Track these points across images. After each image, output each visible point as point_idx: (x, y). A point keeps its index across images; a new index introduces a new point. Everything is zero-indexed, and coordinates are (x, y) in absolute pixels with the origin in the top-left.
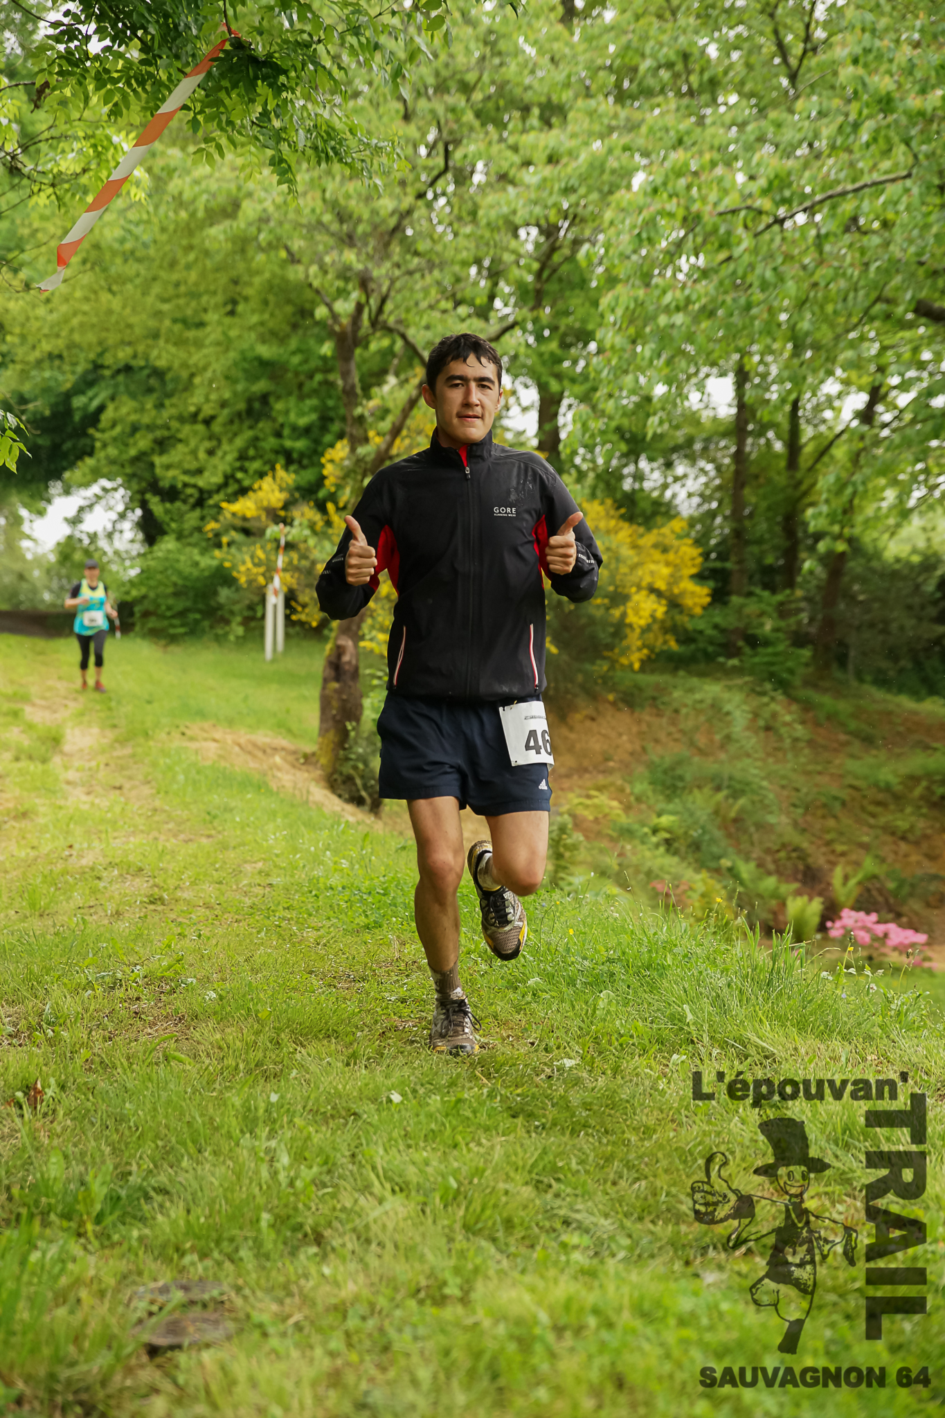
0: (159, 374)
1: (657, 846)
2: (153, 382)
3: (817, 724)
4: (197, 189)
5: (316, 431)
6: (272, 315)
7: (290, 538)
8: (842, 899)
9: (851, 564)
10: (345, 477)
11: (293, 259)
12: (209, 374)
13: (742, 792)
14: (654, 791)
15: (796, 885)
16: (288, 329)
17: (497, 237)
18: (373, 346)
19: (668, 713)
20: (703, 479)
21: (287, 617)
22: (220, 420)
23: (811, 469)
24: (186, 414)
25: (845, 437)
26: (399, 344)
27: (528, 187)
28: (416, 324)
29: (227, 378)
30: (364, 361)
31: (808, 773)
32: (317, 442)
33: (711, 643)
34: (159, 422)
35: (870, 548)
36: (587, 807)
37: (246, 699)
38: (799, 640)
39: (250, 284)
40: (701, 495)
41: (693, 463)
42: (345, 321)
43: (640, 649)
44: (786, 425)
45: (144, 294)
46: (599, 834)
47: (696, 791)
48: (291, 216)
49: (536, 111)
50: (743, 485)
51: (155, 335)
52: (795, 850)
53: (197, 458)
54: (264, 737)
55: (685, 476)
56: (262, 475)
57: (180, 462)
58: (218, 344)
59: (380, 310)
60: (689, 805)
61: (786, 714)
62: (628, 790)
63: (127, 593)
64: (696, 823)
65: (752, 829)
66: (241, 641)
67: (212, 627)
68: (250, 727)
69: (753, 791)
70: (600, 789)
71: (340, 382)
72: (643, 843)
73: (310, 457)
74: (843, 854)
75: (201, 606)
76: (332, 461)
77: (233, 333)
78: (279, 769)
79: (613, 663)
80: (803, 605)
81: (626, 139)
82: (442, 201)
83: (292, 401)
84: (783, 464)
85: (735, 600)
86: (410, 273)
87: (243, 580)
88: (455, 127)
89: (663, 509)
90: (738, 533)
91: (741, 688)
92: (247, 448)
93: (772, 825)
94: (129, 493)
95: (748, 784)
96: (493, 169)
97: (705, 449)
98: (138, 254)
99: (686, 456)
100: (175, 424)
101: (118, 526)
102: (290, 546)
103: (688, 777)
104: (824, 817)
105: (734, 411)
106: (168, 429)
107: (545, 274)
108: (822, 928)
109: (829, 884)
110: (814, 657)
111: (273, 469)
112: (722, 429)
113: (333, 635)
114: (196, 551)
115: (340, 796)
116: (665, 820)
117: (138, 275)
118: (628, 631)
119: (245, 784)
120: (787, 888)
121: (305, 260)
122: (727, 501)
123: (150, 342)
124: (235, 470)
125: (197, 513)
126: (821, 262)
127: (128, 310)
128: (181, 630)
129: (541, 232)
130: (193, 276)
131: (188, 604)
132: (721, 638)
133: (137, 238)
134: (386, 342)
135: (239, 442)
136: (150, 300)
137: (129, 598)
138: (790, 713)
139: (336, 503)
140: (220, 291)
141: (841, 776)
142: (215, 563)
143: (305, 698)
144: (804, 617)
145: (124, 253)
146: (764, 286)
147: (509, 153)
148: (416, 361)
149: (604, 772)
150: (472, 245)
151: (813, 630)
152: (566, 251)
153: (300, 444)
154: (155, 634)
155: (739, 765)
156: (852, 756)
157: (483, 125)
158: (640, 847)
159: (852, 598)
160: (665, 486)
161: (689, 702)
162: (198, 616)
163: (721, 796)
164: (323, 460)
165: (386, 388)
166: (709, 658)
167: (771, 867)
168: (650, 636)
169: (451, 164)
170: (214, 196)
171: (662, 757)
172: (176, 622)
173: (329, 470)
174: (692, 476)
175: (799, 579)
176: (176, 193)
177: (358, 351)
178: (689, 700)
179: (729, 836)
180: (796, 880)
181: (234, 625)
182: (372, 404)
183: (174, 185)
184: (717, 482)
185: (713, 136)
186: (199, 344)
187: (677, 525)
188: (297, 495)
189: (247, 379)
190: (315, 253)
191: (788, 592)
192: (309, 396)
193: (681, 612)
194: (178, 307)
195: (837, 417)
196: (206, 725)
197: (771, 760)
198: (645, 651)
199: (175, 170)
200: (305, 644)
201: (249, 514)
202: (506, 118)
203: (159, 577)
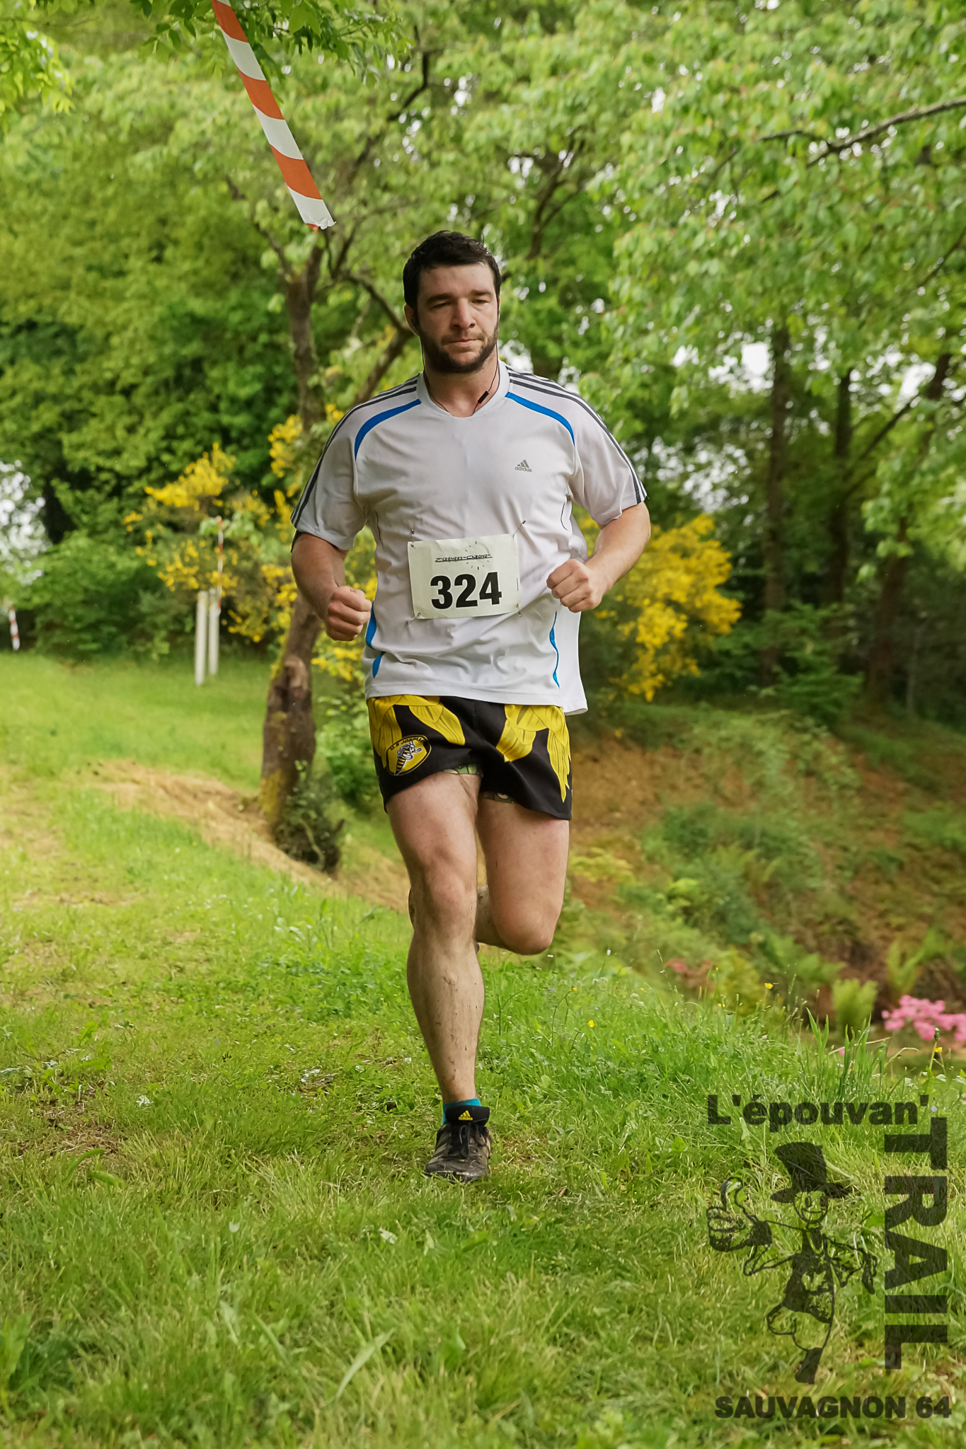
0: (69, 333)
1: (673, 916)
2: (61, 342)
3: (869, 768)
4: (120, 106)
5: (259, 406)
6: (208, 262)
7: (228, 534)
8: (899, 983)
9: (912, 573)
10: (298, 460)
11: (236, 194)
12: (129, 334)
13: (778, 851)
14: (670, 849)
15: (842, 965)
16: (227, 279)
17: (487, 170)
18: (333, 300)
19: (688, 753)
20: (731, 468)
21: (223, 631)
22: (143, 390)
23: (864, 457)
24: (101, 382)
25: (906, 418)
26: (364, 298)
27: (526, 105)
28: (384, 274)
29: (152, 338)
30: (320, 319)
31: (858, 828)
32: (260, 417)
33: (741, 667)
34: (69, 391)
35: (936, 555)
36: (587, 867)
37: (172, 731)
38: (848, 665)
39: (183, 225)
40: (729, 488)
41: (719, 447)
42: (299, 269)
43: (653, 675)
44: (834, 405)
45: (51, 236)
46: (602, 901)
47: (720, 848)
48: (235, 141)
49: (534, 15)
50: (780, 478)
51: (65, 286)
52: (840, 923)
53: (114, 437)
54: (194, 779)
55: (709, 464)
56: (193, 458)
57: (95, 441)
58: (142, 296)
59: (343, 256)
60: (713, 867)
61: (833, 756)
62: (638, 848)
63: (28, 600)
64: (722, 888)
65: (790, 897)
66: (166, 661)
67: (130, 643)
68: (177, 765)
69: (791, 850)
70: (604, 845)
71: (292, 345)
72: (656, 912)
73: (252, 436)
74: (900, 928)
75: (117, 618)
76: (282, 440)
77: (161, 283)
78: (213, 818)
79: (621, 691)
80: (852, 622)
81: (647, 48)
82: (416, 125)
83: (231, 367)
84: (829, 449)
85: (771, 614)
86: (380, 212)
87: (170, 582)
88: (436, 34)
89: (682, 504)
90: (774, 535)
91: (776, 723)
92: (174, 426)
93: (813, 890)
94: (28, 479)
95: (784, 841)
96: (481, 87)
97: (734, 432)
98: (45, 186)
99: (709, 440)
100: (87, 395)
101: (16, 520)
102: (229, 544)
103: (711, 832)
104: (877, 882)
105: (769, 384)
106: (80, 400)
107: (544, 216)
108: (877, 1019)
109: (882, 964)
110: (865, 685)
111: (209, 449)
112: (754, 406)
113: (281, 653)
114: (112, 549)
115: (287, 851)
116: (683, 885)
117: (44, 211)
118: (639, 652)
119: (173, 835)
120: (832, 968)
121: (249, 194)
122: (759, 495)
123: (58, 293)
124: (159, 451)
125: (114, 503)
126: (886, 200)
127: (32, 255)
128: (94, 646)
129: (538, 162)
130: (112, 214)
131: (102, 614)
132: (750, 662)
133: (44, 168)
134: (348, 296)
135: (166, 417)
136: (59, 244)
137: (30, 606)
138: (836, 753)
139: (285, 492)
140: (144, 233)
141: (899, 832)
142: (135, 564)
143: (245, 732)
144: (853, 638)
145: (29, 186)
146: (817, 229)
147: (501, 66)
148: (384, 321)
149: (608, 825)
150: (455, 179)
151: (862, 654)
152: (571, 187)
153: (241, 420)
154: (61, 651)
155: (774, 817)
156: (913, 809)
157: (470, 32)
158: (652, 917)
159: (913, 615)
160: (685, 476)
161: (713, 740)
162: (113, 629)
163: (750, 855)
164: (271, 438)
165: (347, 353)
166: (736, 686)
167: (812, 942)
168: (666, 660)
169: (430, 80)
170: (140, 113)
171: (680, 808)
172: (87, 636)
173: (277, 450)
174: (717, 464)
175: (847, 590)
176: (94, 110)
177: (314, 307)
178: (713, 737)
179: (761, 904)
180: (842, 959)
181: (157, 640)
182: (330, 372)
183: (93, 100)
184: (748, 472)
185: (755, 45)
186: (119, 297)
187: (702, 524)
188: (238, 482)
189: (176, 340)
190: (263, 187)
191: (835, 606)
192: (251, 362)
193: (704, 630)
194: (92, 251)
195: (895, 394)
196: (124, 763)
197: (813, 812)
198: (660, 677)
199: (94, 82)
200: (243, 664)
201: (179, 503)
202: (497, 22)
203: (66, 581)
